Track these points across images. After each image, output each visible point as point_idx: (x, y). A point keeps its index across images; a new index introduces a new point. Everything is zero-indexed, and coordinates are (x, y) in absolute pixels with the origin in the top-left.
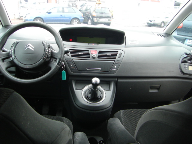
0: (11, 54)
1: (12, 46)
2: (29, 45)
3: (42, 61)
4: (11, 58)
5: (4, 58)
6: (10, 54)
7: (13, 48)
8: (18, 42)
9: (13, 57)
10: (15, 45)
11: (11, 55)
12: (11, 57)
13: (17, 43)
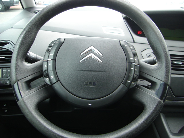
0: (47, 70)
1: (48, 51)
2: (91, 50)
3: (123, 88)
4: (47, 79)
5: (30, 78)
6: (44, 70)
7: (52, 54)
8: (62, 40)
9: (52, 77)
10: (55, 48)
11: (46, 72)
12: (48, 76)
13: (61, 44)
